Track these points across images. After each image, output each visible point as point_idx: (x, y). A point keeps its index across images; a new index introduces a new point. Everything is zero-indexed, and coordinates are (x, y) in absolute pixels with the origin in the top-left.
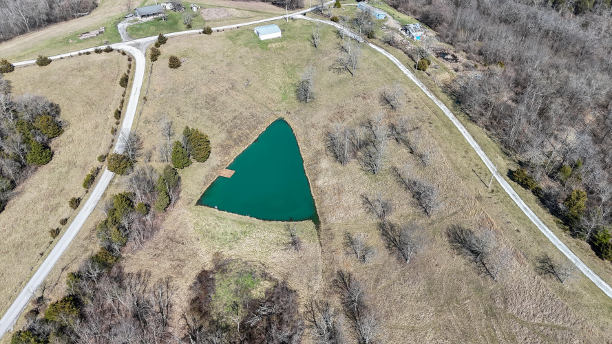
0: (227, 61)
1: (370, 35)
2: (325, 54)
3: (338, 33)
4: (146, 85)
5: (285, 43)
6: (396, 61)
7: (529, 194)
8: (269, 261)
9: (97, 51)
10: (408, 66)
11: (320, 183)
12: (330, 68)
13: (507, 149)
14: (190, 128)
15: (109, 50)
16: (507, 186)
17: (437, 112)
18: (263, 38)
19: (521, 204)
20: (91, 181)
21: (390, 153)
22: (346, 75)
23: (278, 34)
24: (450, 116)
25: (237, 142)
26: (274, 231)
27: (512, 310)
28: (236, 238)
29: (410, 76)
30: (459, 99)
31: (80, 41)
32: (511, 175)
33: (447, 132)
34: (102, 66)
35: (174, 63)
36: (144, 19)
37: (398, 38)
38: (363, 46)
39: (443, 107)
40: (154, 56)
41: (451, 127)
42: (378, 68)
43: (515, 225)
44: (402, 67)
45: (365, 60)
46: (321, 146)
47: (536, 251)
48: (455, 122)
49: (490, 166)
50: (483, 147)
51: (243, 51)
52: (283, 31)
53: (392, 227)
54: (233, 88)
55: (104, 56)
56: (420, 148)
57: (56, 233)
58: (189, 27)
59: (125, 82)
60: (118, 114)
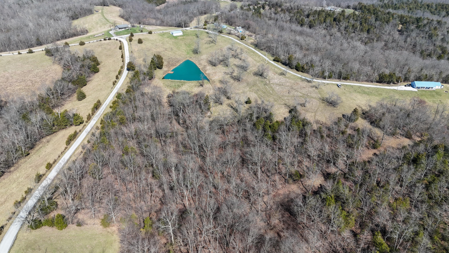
0: (161, 42)
1: (221, 32)
2: (202, 39)
3: (207, 33)
4: (130, 49)
5: (184, 37)
6: (233, 39)
7: (280, 63)
8: (193, 90)
9: (105, 40)
10: (237, 39)
11: (207, 72)
12: (205, 43)
13: (273, 55)
14: (156, 54)
15: (110, 39)
16: (273, 62)
17: (249, 49)
18: (175, 35)
19: (279, 66)
20: (120, 73)
21: (232, 61)
22: (213, 44)
23: (181, 34)
24: (254, 50)
25: (173, 65)
26: (193, 83)
27: (271, 82)
28: (179, 86)
29: (238, 42)
30: (257, 46)
31: (95, 37)
32: (274, 60)
33: (252, 53)
34: (108, 44)
35: (140, 41)
36: (121, 30)
37: (232, 32)
38: (218, 36)
39: (251, 48)
40: (131, 40)
41: (254, 52)
42: (225, 41)
43: (273, 68)
44: (235, 40)
45: (220, 39)
46: (206, 64)
47: (279, 72)
48: (256, 51)
49: (267, 59)
50: (265, 55)
51: (167, 39)
52: (183, 33)
53: (235, 76)
54: (166, 50)
55: (108, 41)
56: (243, 58)
57: (114, 84)
58: (142, 31)
59: (120, 48)
60: (122, 57)
